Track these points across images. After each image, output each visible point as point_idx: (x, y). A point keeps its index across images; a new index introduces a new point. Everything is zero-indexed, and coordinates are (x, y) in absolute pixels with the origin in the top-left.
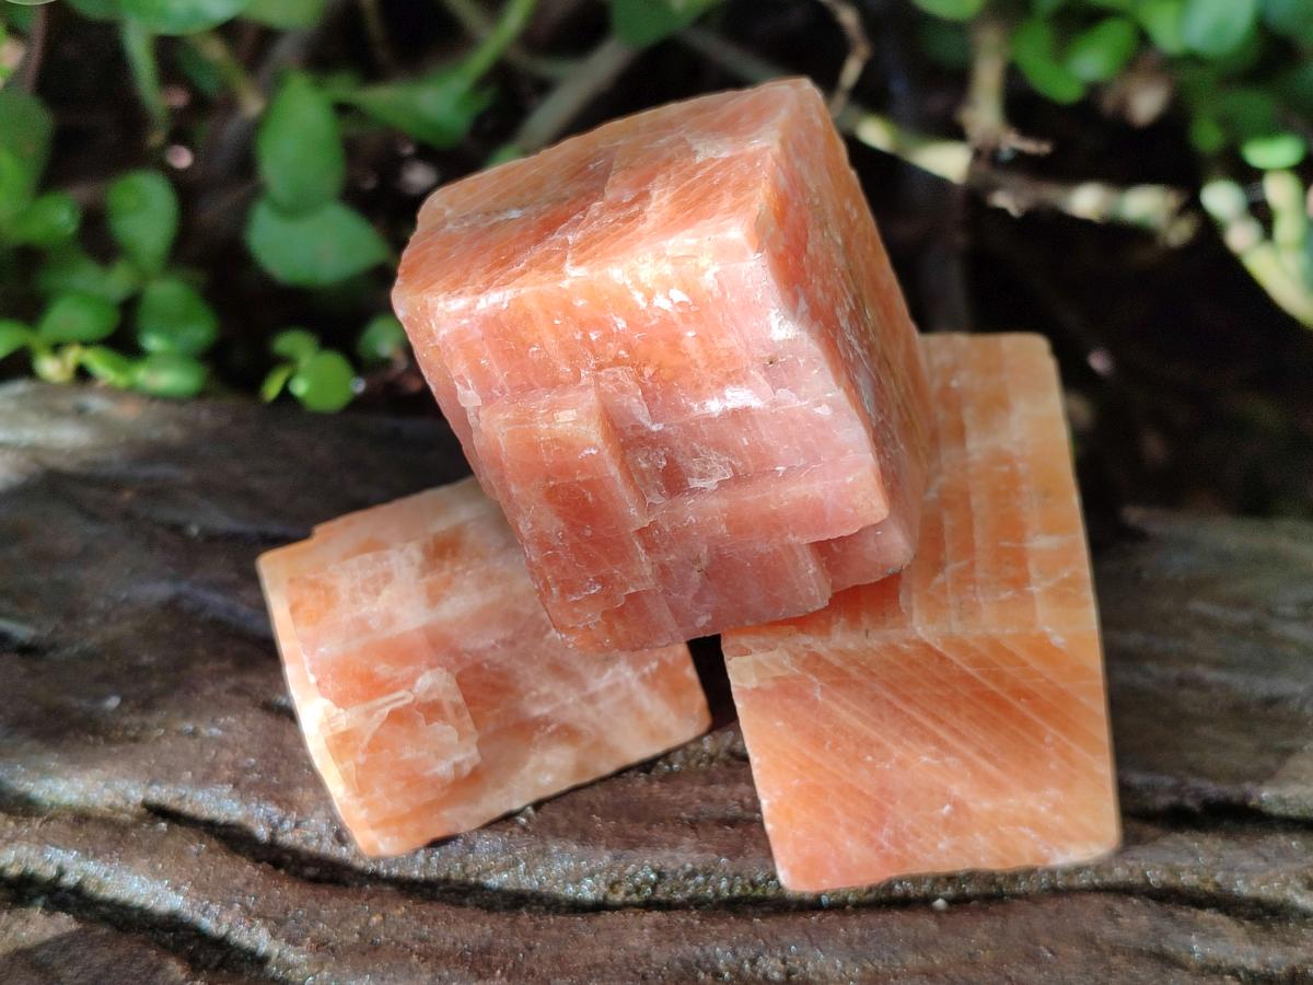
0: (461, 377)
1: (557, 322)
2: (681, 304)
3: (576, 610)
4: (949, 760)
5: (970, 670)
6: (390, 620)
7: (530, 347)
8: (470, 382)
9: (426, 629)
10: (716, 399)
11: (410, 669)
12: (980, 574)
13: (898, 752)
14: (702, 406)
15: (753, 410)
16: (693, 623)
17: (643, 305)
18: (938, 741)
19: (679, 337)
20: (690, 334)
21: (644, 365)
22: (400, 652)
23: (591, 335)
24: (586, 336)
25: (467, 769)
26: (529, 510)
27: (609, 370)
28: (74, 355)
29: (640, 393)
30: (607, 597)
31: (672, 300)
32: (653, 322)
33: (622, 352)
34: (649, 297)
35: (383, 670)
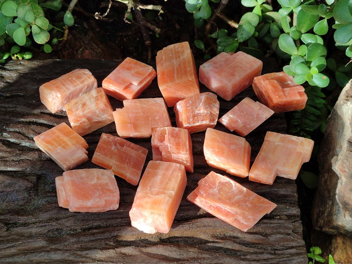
4: (182, 92)
5: (183, 84)
6: (79, 114)
9: (83, 115)
11: (81, 119)
12: (183, 74)
13: (177, 92)
18: (181, 91)
22: (80, 117)
25: (89, 127)
28: (15, 56)
35: (79, 119)
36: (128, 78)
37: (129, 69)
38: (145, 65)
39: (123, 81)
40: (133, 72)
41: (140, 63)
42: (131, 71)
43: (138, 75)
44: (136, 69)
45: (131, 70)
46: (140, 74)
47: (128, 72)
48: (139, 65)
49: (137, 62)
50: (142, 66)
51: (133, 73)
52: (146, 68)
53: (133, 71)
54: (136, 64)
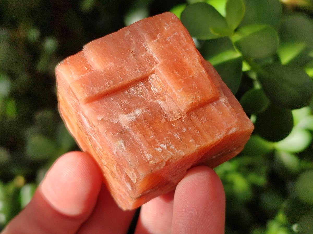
0: (228, 106)
1: (198, 132)
2: (157, 147)
3: (174, 29)
7: (206, 122)
8: (224, 105)
10: (138, 115)
14: (143, 111)
15: (125, 113)
16: (131, 32)
17: (170, 144)
19: (155, 135)
20: (152, 137)
21: (165, 122)
23: (186, 130)
24: (187, 129)
26: (197, 65)
27: (178, 119)
29: (165, 112)
30: (164, 36)
31: (161, 148)
32: (165, 138)
33: (174, 126)
34: (168, 147)
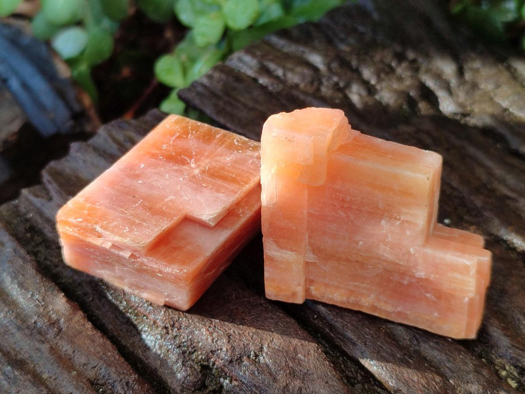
36: (171, 197)
37: (177, 158)
38: (244, 143)
39: (150, 209)
40: (196, 172)
41: (224, 136)
42: (185, 167)
43: (220, 182)
44: (208, 157)
45: (184, 163)
46: (224, 178)
47: (176, 171)
48: (222, 141)
49: (210, 131)
50: (231, 147)
51: (194, 177)
52: (249, 153)
53: (193, 165)
54: (207, 138)
